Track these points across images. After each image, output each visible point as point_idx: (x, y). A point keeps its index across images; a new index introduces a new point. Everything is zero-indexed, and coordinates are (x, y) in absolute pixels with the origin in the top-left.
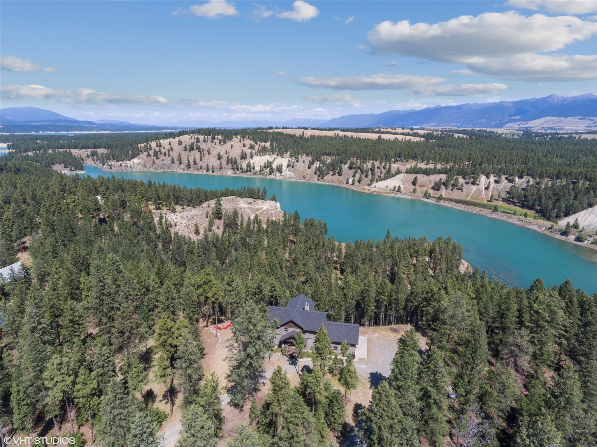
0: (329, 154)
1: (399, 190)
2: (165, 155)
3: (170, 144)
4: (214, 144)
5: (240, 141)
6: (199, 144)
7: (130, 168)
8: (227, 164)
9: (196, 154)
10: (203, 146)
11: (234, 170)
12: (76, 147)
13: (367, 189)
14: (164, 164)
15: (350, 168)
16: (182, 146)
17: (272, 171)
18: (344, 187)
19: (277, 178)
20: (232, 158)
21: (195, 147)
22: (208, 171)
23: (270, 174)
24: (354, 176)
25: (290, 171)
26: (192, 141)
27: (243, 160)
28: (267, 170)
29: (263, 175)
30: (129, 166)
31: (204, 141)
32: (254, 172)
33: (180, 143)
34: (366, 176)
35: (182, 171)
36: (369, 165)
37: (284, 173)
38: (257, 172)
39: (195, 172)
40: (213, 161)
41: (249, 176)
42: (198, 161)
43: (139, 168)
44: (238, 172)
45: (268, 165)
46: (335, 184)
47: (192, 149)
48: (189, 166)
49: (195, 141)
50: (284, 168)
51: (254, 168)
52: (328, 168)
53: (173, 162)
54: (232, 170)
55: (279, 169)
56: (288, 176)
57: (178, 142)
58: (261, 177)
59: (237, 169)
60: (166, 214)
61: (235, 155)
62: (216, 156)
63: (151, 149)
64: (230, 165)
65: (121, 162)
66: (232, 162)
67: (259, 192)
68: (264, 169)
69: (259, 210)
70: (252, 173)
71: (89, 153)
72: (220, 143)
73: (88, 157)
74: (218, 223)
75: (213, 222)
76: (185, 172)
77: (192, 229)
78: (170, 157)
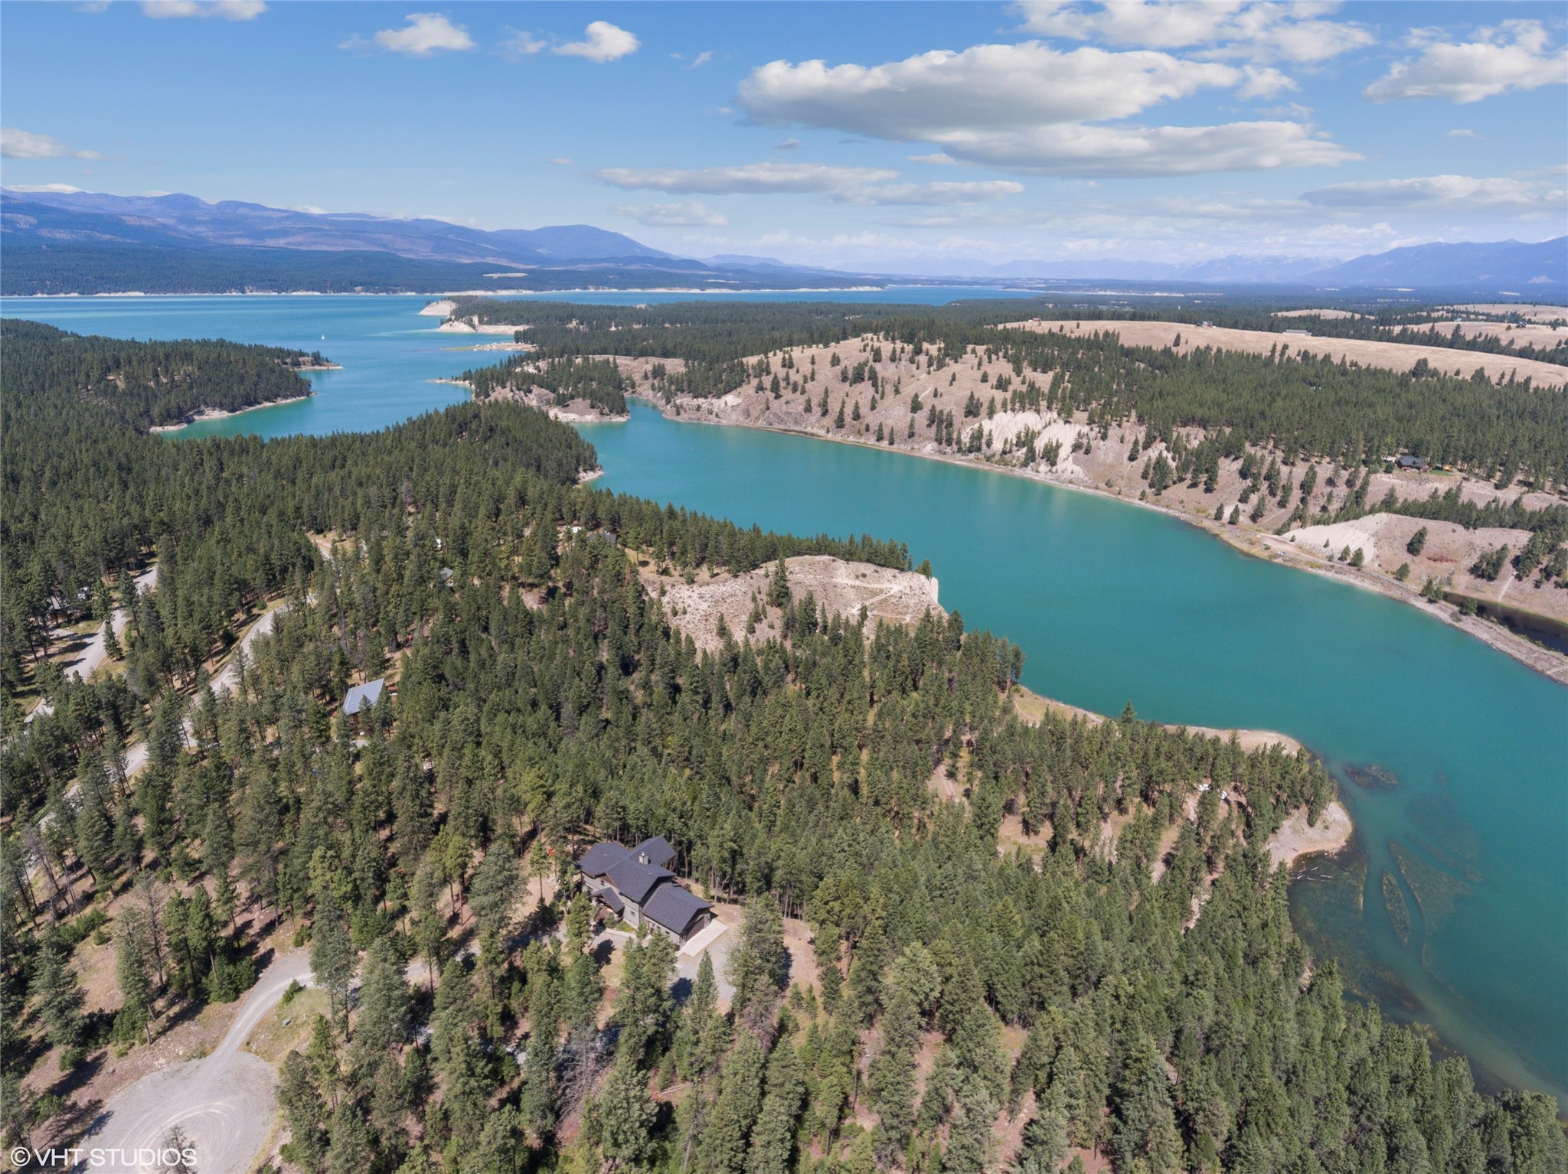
0: (1203, 424)
1: (1357, 561)
2: (795, 390)
3: (813, 362)
4: (914, 366)
5: (980, 364)
6: (878, 367)
7: (717, 415)
9: (864, 392)
10: (886, 370)
11: (940, 443)
13: (1263, 544)
14: (788, 413)
15: (1243, 474)
16: (838, 369)
17: (1031, 457)
18: (1204, 529)
19: (1037, 477)
20: (943, 410)
21: (866, 375)
22: (880, 439)
23: (1025, 465)
24: (1244, 499)
25: (1076, 462)
26: (863, 357)
27: (969, 419)
28: (1019, 453)
29: (1006, 464)
30: (715, 410)
31: (893, 359)
32: (989, 453)
33: (835, 361)
34: (1282, 504)
35: (822, 432)
36: (1300, 471)
37: (1060, 466)
38: (994, 455)
39: (851, 438)
40: (895, 414)
41: (972, 465)
42: (864, 410)
43: (734, 416)
44: (948, 449)
45: (1026, 440)
46: (1184, 517)
47: (858, 378)
48: (840, 423)
49: (871, 358)
50: (1064, 452)
51: (989, 445)
52: (1183, 468)
53: (808, 409)
54: (935, 444)
55: (1051, 455)
56: (1068, 475)
57: (830, 359)
58: (1000, 469)
59: (949, 442)
60: (673, 586)
61: (952, 403)
62: (909, 401)
63: (768, 373)
64: (934, 427)
65: (701, 400)
66: (941, 421)
67: (892, 551)
68: (1015, 448)
69: (877, 594)
70: (981, 456)
71: (649, 367)
72: (930, 365)
73: (646, 377)
74: (775, 614)
75: (764, 612)
76: (830, 435)
77: (713, 623)
78: (805, 397)
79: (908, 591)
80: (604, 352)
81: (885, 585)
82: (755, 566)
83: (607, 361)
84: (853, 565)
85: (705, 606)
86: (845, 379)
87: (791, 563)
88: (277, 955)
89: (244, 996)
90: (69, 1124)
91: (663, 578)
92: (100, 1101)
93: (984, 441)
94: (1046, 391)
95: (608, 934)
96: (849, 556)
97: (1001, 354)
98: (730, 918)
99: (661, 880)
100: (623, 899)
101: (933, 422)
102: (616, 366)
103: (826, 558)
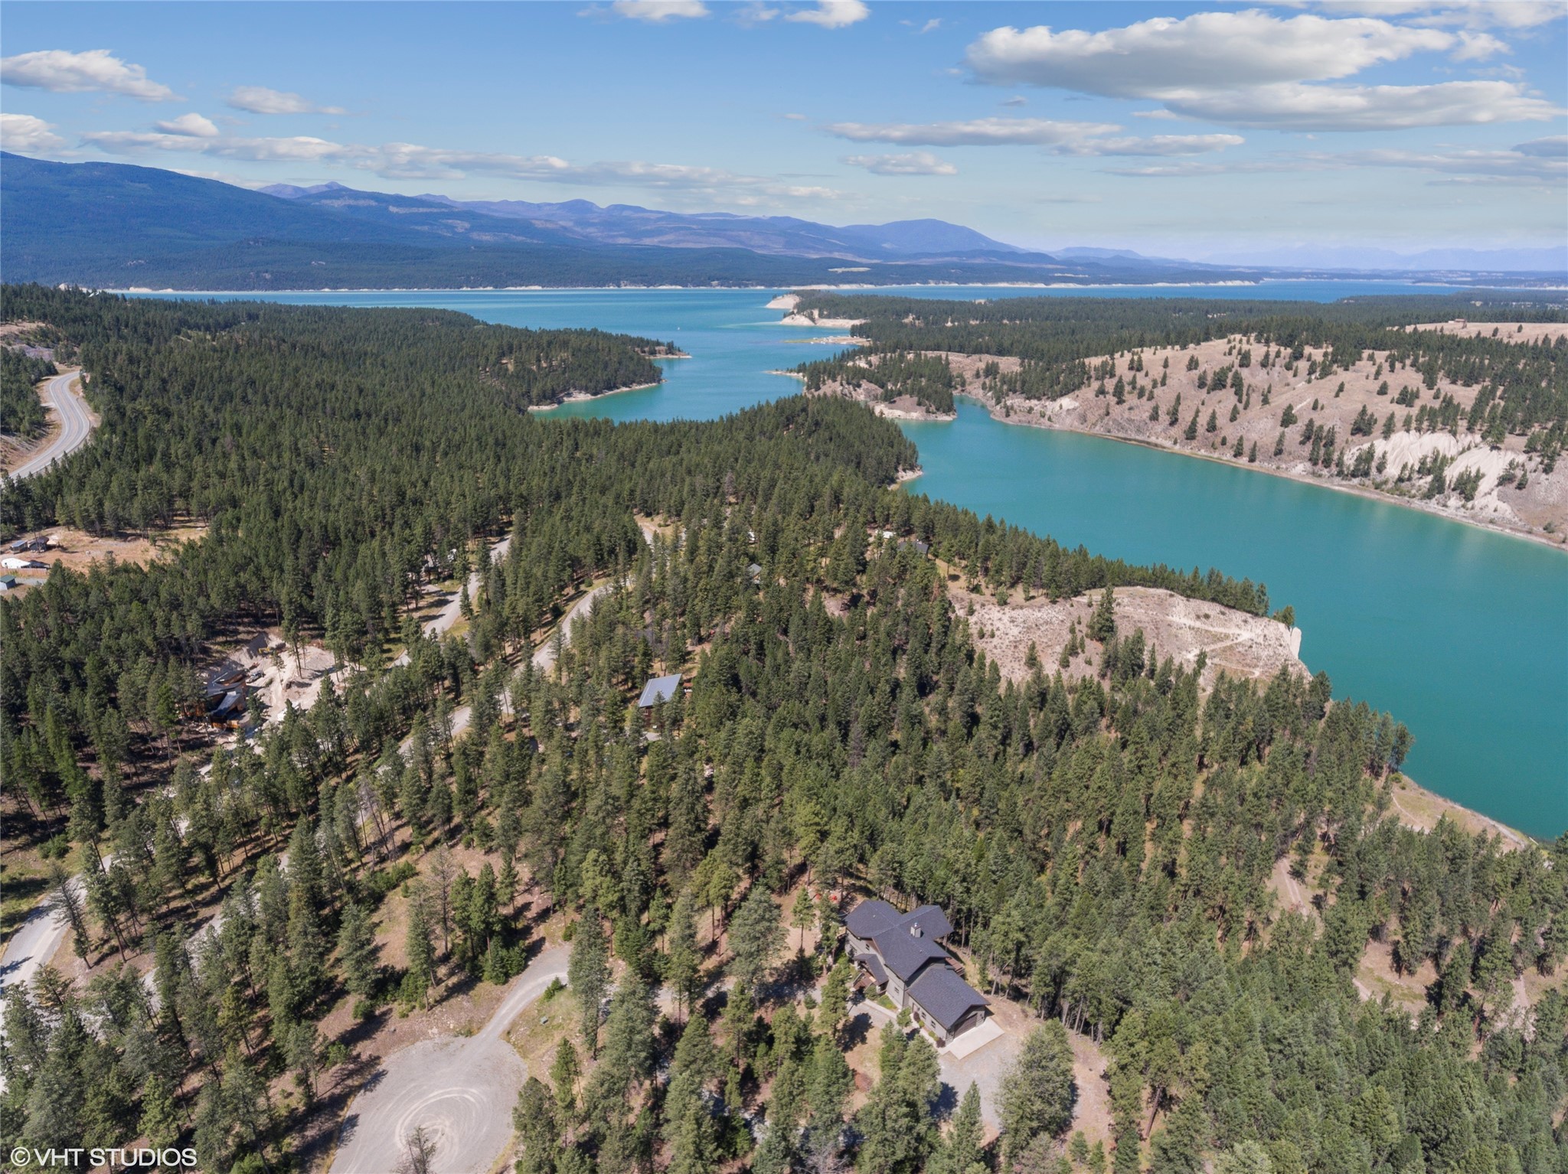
2: (1141, 395)
3: (1166, 365)
4: (1291, 373)
5: (1378, 374)
6: (1245, 373)
7: (1050, 419)
9: (1225, 400)
10: (1255, 377)
11: (1315, 464)
12: (961, 349)
14: (1130, 420)
16: (1195, 374)
17: (1438, 487)
19: (1443, 513)
20: (1321, 427)
21: (1229, 381)
22: (1238, 454)
23: (1428, 496)
25: (1501, 498)
26: (1228, 361)
27: (1358, 437)
28: (1421, 482)
29: (1402, 494)
30: (1048, 413)
31: (1264, 364)
32: (1379, 479)
33: (1193, 364)
35: (1168, 443)
37: (1478, 501)
38: (1386, 482)
39: (1203, 452)
40: (1261, 427)
41: (1355, 492)
42: (1222, 421)
43: (1068, 421)
44: (1325, 472)
45: (1434, 466)
47: (1219, 383)
48: (1191, 434)
49: (1237, 362)
50: (1484, 486)
51: (1380, 469)
53: (1154, 417)
54: (1308, 465)
55: (1467, 487)
56: (1489, 513)
57: (1186, 362)
58: (1393, 500)
59: (1327, 463)
60: (983, 605)
61: (1336, 417)
62: (1280, 413)
63: (1112, 375)
64: (1309, 446)
65: (1034, 402)
66: (1319, 438)
67: (1246, 591)
68: (1415, 476)
69: (1220, 640)
70: (1367, 482)
71: (982, 365)
72: (1311, 372)
73: (977, 375)
74: (1094, 650)
75: (1082, 645)
76: (1177, 447)
77: (1023, 651)
78: (1152, 403)
79: (1261, 640)
80: (938, 348)
81: (1232, 631)
82: (1077, 593)
83: (940, 358)
84: (1195, 603)
85: (1015, 631)
86: (1202, 384)
87: (1121, 594)
88: (547, 944)
89: (513, 980)
90: (351, 1074)
91: (973, 596)
92: (378, 1058)
93: (1374, 464)
94: (1468, 409)
95: (868, 1006)
96: (1191, 591)
97: (1408, 362)
98: (1008, 1021)
99: (932, 960)
100: (888, 972)
101: (1308, 438)
102: (948, 363)
103: (1162, 591)
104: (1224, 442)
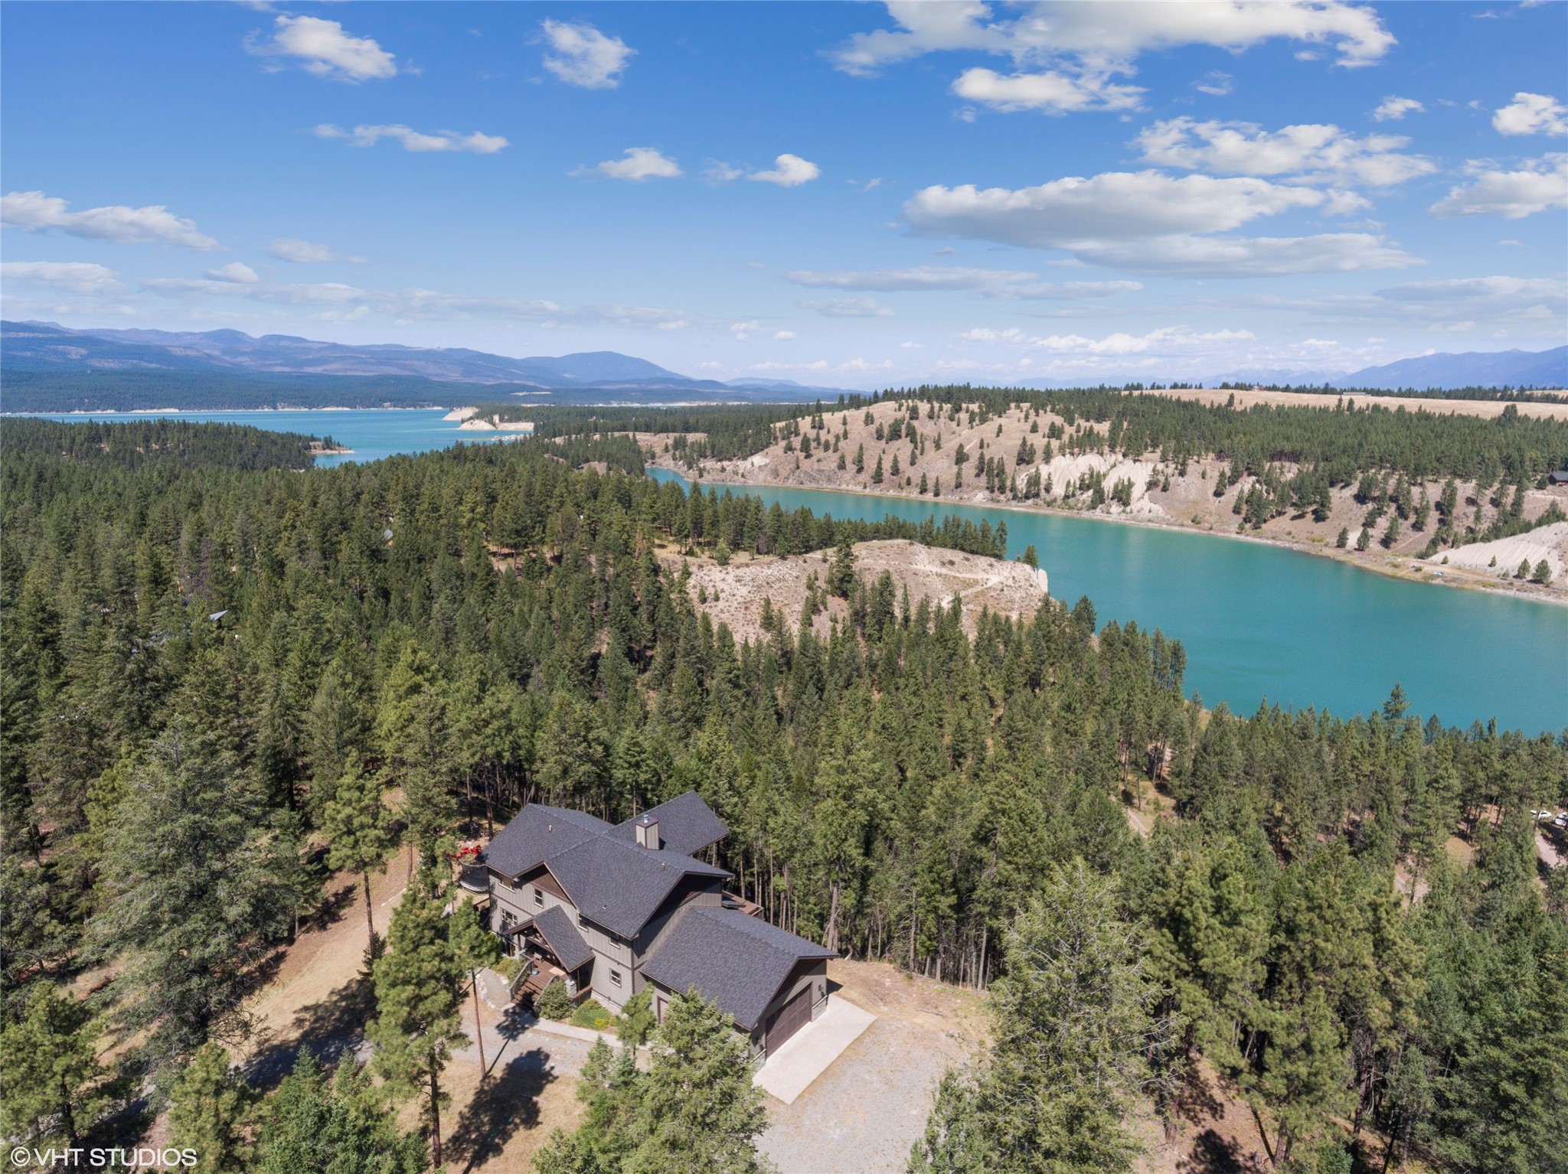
0: (1295, 457)
1: (1541, 576)
2: (827, 449)
3: (845, 423)
4: (954, 424)
5: (1027, 418)
6: (915, 423)
7: (743, 476)
8: (978, 475)
9: (903, 448)
10: (925, 427)
11: (992, 491)
12: (647, 429)
13: (1407, 566)
14: (820, 471)
15: (1361, 498)
16: (873, 428)
17: (1099, 498)
18: (1328, 558)
19: (1108, 519)
20: (992, 459)
22: (923, 491)
23: (1093, 507)
24: (1369, 523)
25: (1152, 500)
26: (899, 415)
27: (1023, 466)
28: (1085, 496)
29: (1070, 508)
30: (741, 471)
31: (931, 417)
32: (1049, 498)
33: (869, 419)
34: (1418, 527)
35: (859, 489)
36: (1434, 492)
37: (1135, 505)
38: (1055, 500)
39: (892, 493)
40: (938, 466)
41: (1031, 510)
42: (903, 465)
44: (1002, 497)
45: (1092, 482)
46: (1296, 547)
47: (895, 434)
48: (878, 478)
49: (907, 416)
50: (1137, 491)
51: (1048, 490)
52: (1283, 500)
53: (842, 466)
54: (987, 493)
56: (1145, 514)
57: (862, 418)
58: (1066, 513)
59: (1002, 489)
60: (701, 567)
61: (1004, 449)
62: (954, 454)
63: (797, 434)
64: (984, 478)
65: (725, 463)
66: (990, 470)
68: (1078, 492)
69: (970, 586)
70: (1040, 502)
71: (670, 442)
72: (972, 420)
73: (666, 449)
74: (838, 607)
75: (824, 604)
76: (867, 491)
77: (756, 612)
78: (839, 454)
79: (1010, 582)
80: (624, 428)
81: (980, 576)
83: (627, 437)
84: (936, 550)
85: (744, 591)
91: (688, 558)
93: (1042, 487)
94: (1107, 435)
95: (544, 1034)
96: (928, 538)
97: (1048, 409)
98: (876, 995)
99: (689, 885)
100: (592, 938)
101: (982, 470)
102: (635, 441)
103: (900, 541)
104: (909, 483)
